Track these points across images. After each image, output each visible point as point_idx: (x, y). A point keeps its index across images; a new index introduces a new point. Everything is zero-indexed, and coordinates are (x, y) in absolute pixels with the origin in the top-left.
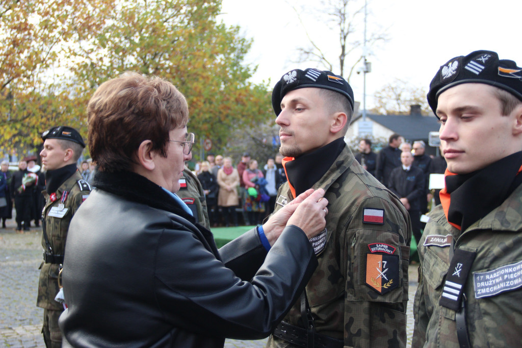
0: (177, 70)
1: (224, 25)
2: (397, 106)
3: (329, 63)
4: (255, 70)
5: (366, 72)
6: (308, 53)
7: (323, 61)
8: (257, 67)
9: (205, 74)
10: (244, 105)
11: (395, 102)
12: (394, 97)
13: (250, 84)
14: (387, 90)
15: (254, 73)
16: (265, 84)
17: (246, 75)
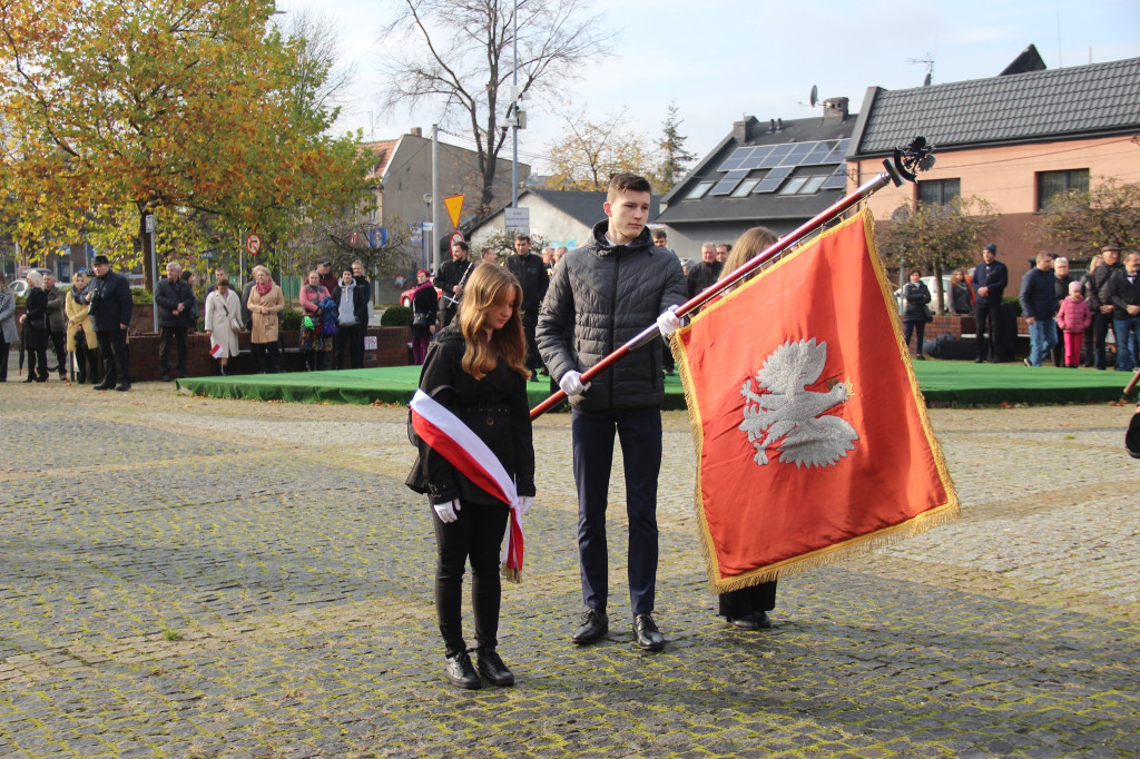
0: (200, 117)
1: (278, 35)
2: (592, 175)
3: (469, 97)
4: (335, 116)
5: (517, 127)
6: (432, 78)
7: (458, 92)
8: (338, 110)
9: (246, 125)
10: (315, 176)
11: (588, 168)
12: (586, 158)
13: (326, 139)
14: (574, 145)
15: (332, 122)
16: (353, 139)
17: (319, 125)
